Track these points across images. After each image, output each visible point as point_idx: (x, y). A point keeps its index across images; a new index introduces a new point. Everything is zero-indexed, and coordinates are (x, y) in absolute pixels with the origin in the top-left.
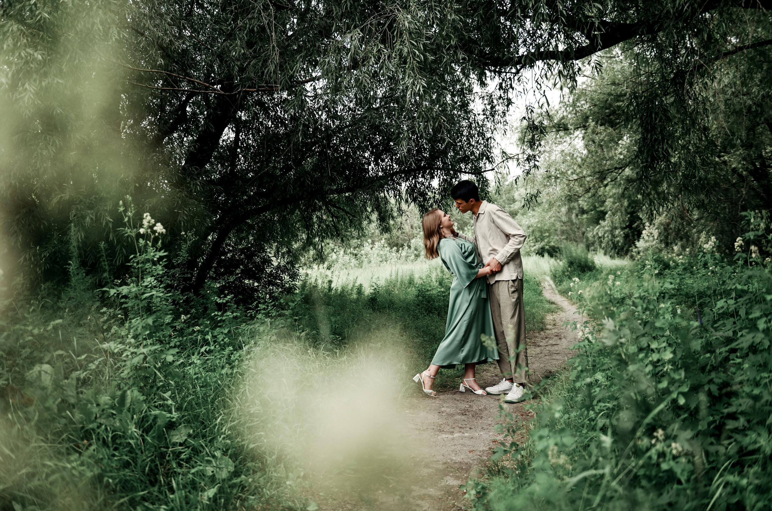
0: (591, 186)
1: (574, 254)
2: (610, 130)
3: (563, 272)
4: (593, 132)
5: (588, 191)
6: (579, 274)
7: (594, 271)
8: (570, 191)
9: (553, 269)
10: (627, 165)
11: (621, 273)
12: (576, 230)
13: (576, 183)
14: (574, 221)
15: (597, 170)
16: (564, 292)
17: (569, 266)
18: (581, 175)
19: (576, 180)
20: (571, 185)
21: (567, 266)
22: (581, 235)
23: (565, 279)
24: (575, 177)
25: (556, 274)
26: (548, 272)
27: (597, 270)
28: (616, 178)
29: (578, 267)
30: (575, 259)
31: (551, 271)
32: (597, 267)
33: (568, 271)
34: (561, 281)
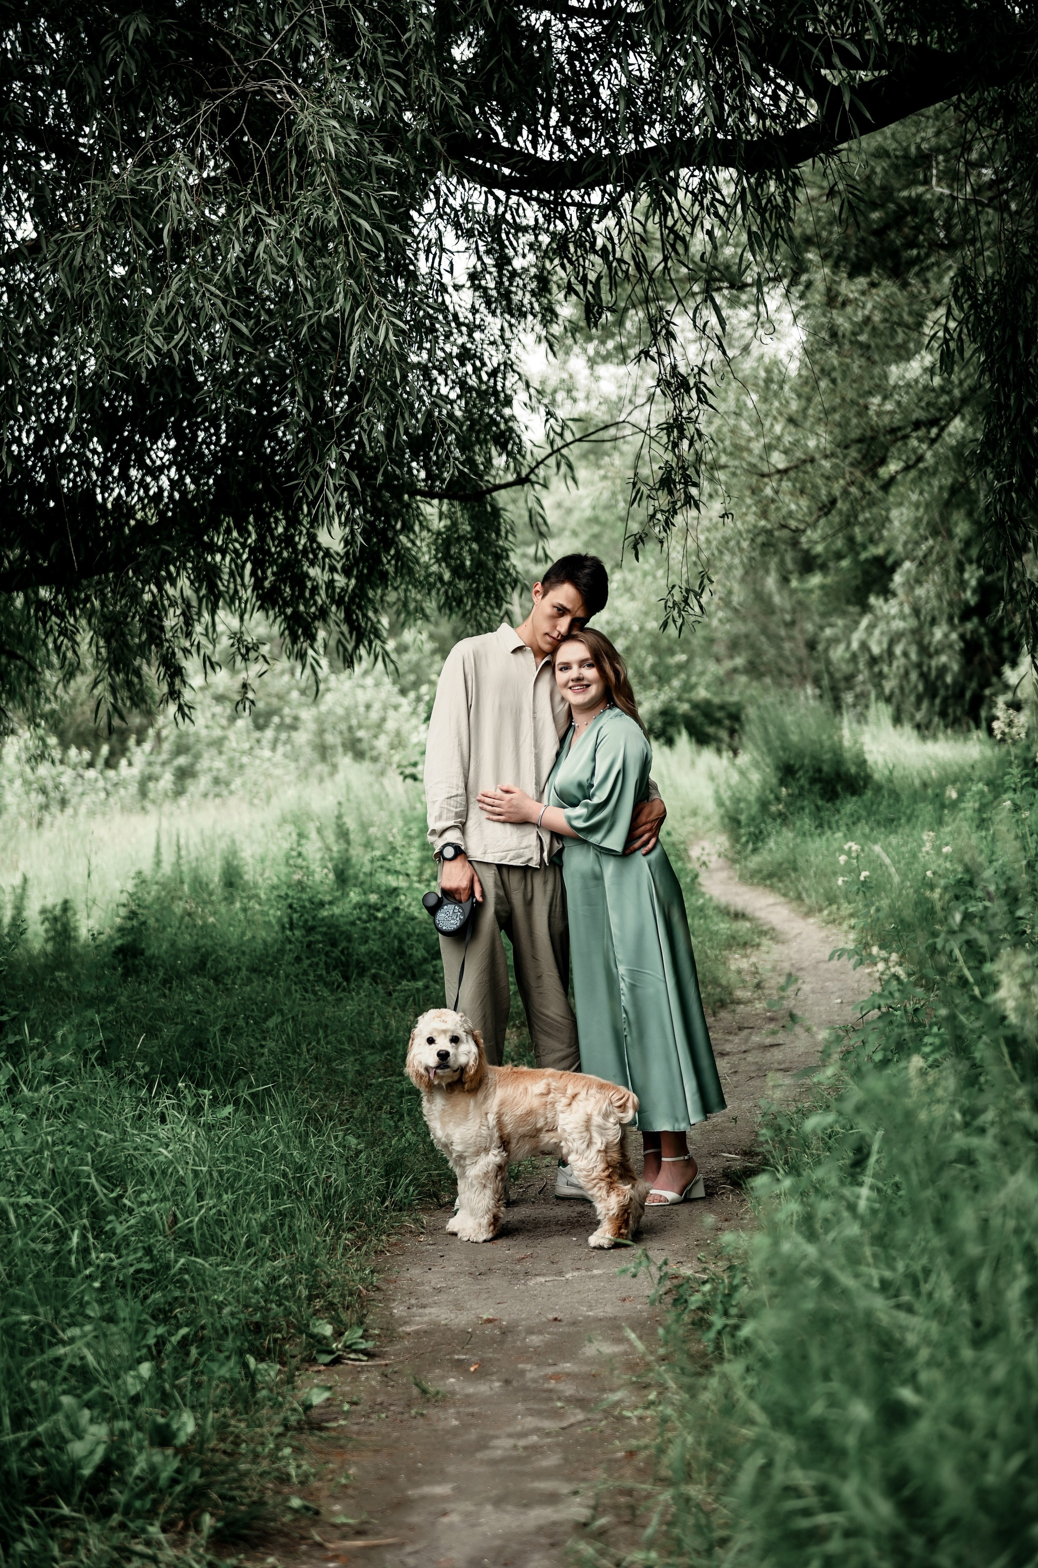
0: (837, 488)
1: (795, 738)
2: (889, 288)
3: (764, 805)
4: (832, 299)
5: (827, 508)
6: (818, 809)
7: (869, 794)
8: (764, 514)
9: (726, 795)
10: (954, 410)
11: (961, 794)
12: (782, 632)
13: (786, 485)
14: (777, 599)
15: (855, 434)
16: (770, 876)
17: (782, 782)
18: (799, 454)
19: (785, 471)
20: (768, 491)
21: (774, 781)
22: (803, 652)
23: (770, 826)
24: (778, 460)
25: (739, 811)
26: (710, 806)
27: (879, 788)
28: (920, 458)
29: (813, 781)
30: (801, 755)
31: (720, 803)
32: (876, 776)
33: (778, 799)
34: (758, 837)
